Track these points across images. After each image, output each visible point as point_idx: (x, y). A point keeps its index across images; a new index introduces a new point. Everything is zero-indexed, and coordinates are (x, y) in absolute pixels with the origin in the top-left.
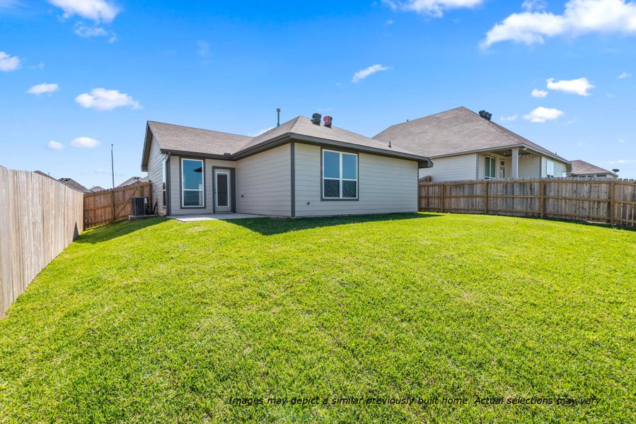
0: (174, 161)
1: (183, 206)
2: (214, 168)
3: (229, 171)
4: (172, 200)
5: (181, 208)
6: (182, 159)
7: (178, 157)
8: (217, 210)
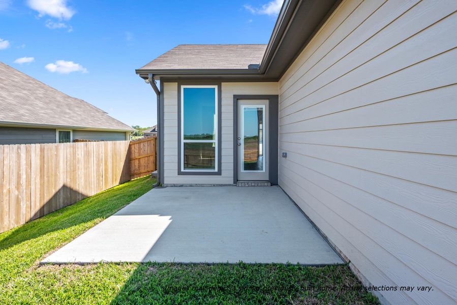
0: (171, 90)
1: (182, 170)
2: (237, 98)
3: (267, 102)
4: (166, 159)
5: (180, 173)
6: (183, 87)
7: (175, 85)
8: (241, 178)
